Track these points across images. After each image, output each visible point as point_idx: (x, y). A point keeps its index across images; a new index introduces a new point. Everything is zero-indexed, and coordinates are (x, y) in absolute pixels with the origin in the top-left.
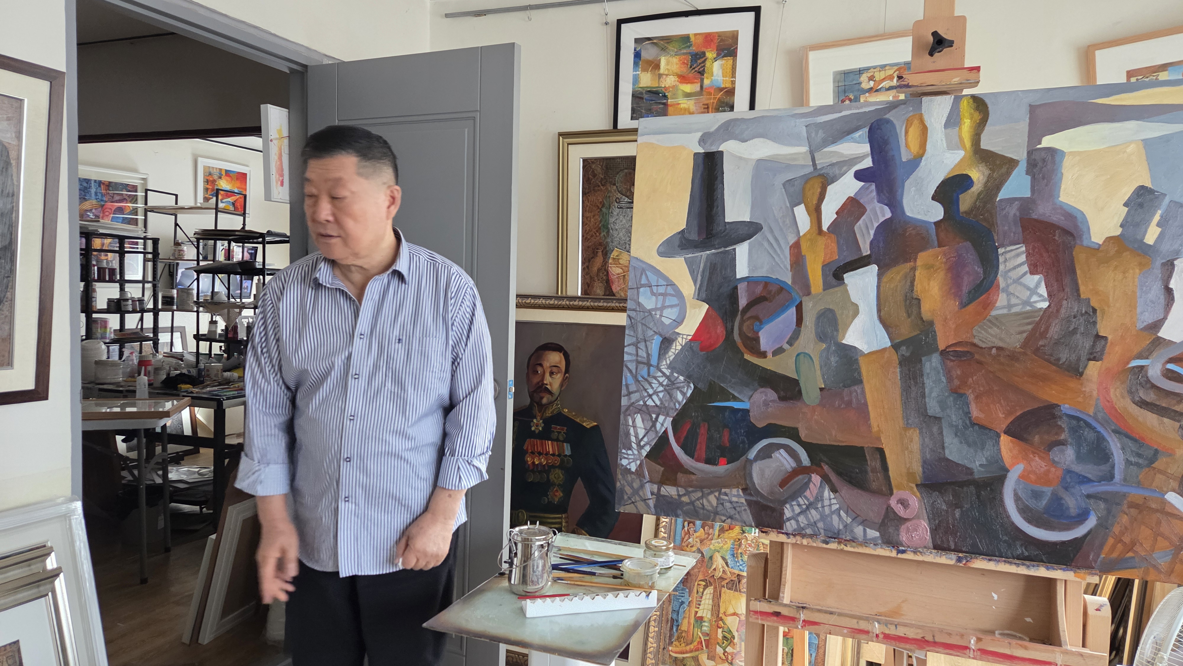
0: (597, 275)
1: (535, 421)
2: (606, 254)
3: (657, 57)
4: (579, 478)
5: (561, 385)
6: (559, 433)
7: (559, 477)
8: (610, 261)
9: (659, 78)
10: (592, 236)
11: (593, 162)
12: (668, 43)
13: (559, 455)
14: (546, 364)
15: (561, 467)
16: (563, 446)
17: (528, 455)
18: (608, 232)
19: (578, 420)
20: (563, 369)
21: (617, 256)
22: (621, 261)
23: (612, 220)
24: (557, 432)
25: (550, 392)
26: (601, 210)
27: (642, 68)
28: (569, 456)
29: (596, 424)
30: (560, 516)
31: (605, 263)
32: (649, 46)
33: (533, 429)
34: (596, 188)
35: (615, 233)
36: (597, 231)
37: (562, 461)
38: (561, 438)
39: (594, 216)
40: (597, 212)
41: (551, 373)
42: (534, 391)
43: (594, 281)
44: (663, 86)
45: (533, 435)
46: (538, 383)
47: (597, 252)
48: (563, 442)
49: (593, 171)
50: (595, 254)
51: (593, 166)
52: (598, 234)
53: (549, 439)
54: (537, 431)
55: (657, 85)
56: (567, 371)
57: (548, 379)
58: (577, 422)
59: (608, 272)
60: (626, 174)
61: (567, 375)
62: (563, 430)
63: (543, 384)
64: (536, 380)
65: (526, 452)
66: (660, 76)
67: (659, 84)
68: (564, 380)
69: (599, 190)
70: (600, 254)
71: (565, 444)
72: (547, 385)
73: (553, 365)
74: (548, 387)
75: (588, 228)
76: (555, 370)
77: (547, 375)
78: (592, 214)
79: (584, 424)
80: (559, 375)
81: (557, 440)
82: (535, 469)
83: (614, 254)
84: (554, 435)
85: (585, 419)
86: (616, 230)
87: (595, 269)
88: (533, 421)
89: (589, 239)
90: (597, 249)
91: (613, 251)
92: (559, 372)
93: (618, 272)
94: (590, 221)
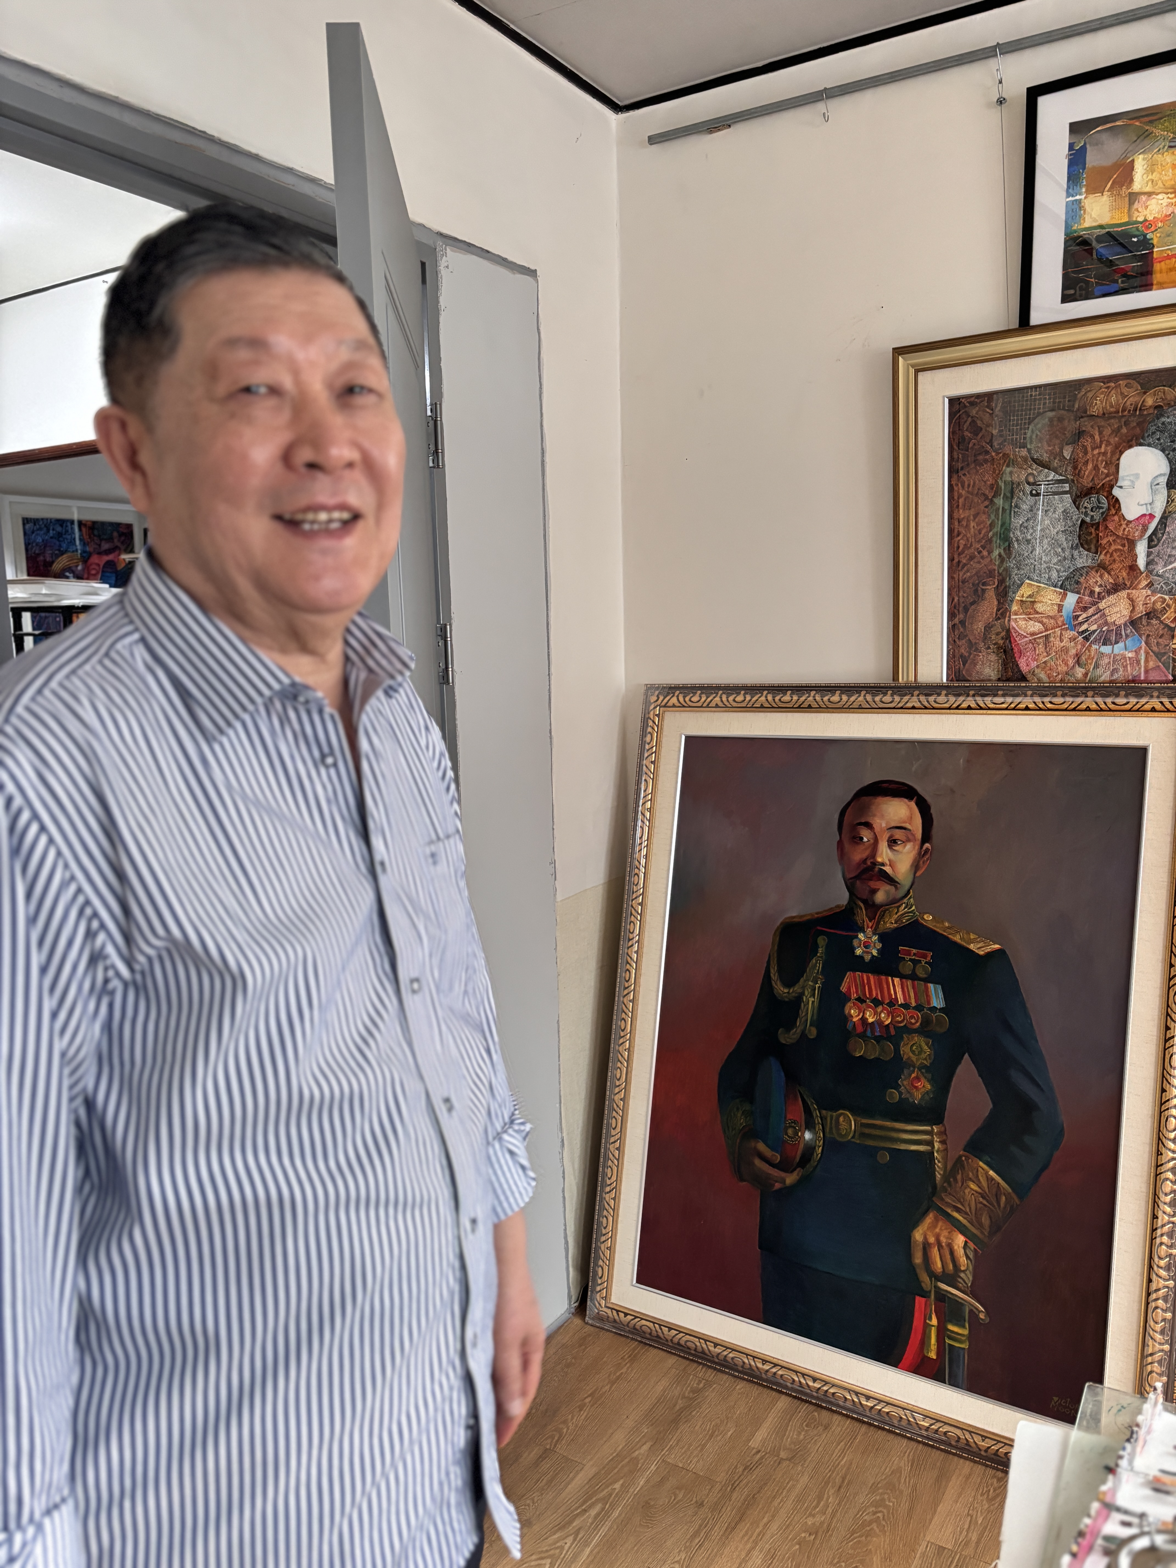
0: (985, 638)
1: (861, 936)
2: (1004, 594)
3: (1126, 157)
4: (966, 1056)
5: (916, 866)
6: (915, 962)
7: (921, 1051)
8: (1015, 608)
9: (1131, 203)
10: (972, 558)
11: (972, 404)
12: (1151, 122)
13: (919, 1008)
14: (880, 823)
15: (925, 1030)
16: (927, 988)
17: (850, 1004)
18: (1009, 549)
19: (957, 938)
20: (919, 834)
21: (1030, 596)
22: (1039, 607)
23: (1017, 522)
24: (911, 960)
25: (891, 880)
26: (992, 501)
27: (1087, 186)
28: (941, 1010)
29: (997, 946)
30: (929, 1128)
31: (1003, 612)
32: (1104, 137)
33: (858, 952)
34: (981, 457)
35: (1025, 550)
36: (984, 547)
37: (926, 1022)
38: (921, 973)
39: (976, 516)
40: (982, 507)
41: (892, 842)
42: (857, 877)
43: (977, 650)
44: (1141, 219)
45: (859, 964)
46: (864, 861)
47: (984, 591)
48: (927, 980)
49: (973, 422)
50: (979, 595)
51: (974, 412)
52: (985, 553)
53: (895, 973)
54: (867, 958)
55: (1125, 219)
56: (926, 837)
57: (884, 854)
58: (955, 943)
59: (1008, 631)
60: (1051, 420)
61: (927, 845)
62: (925, 957)
63: (874, 864)
64: (858, 855)
65: (846, 998)
66: (1133, 197)
67: (1130, 216)
68: (921, 855)
69: (986, 461)
70: (991, 592)
71: (931, 986)
72: (883, 864)
73: (893, 824)
74: (887, 869)
75: (962, 542)
76: (898, 834)
77: (883, 846)
78: (972, 512)
79: (972, 947)
80: (909, 846)
81: (913, 977)
82: (869, 1033)
83: (1025, 592)
84: (907, 967)
85: (972, 936)
86: (1028, 541)
87: (980, 626)
88: (857, 937)
89: (965, 565)
90: (984, 584)
91: (1020, 586)
92: (909, 840)
93: (1032, 629)
94: (967, 526)
